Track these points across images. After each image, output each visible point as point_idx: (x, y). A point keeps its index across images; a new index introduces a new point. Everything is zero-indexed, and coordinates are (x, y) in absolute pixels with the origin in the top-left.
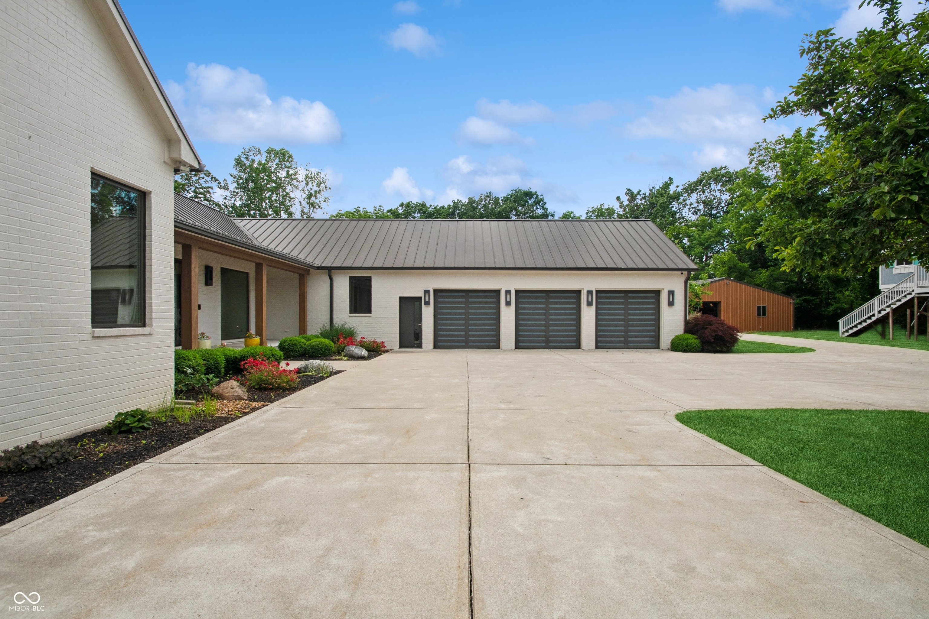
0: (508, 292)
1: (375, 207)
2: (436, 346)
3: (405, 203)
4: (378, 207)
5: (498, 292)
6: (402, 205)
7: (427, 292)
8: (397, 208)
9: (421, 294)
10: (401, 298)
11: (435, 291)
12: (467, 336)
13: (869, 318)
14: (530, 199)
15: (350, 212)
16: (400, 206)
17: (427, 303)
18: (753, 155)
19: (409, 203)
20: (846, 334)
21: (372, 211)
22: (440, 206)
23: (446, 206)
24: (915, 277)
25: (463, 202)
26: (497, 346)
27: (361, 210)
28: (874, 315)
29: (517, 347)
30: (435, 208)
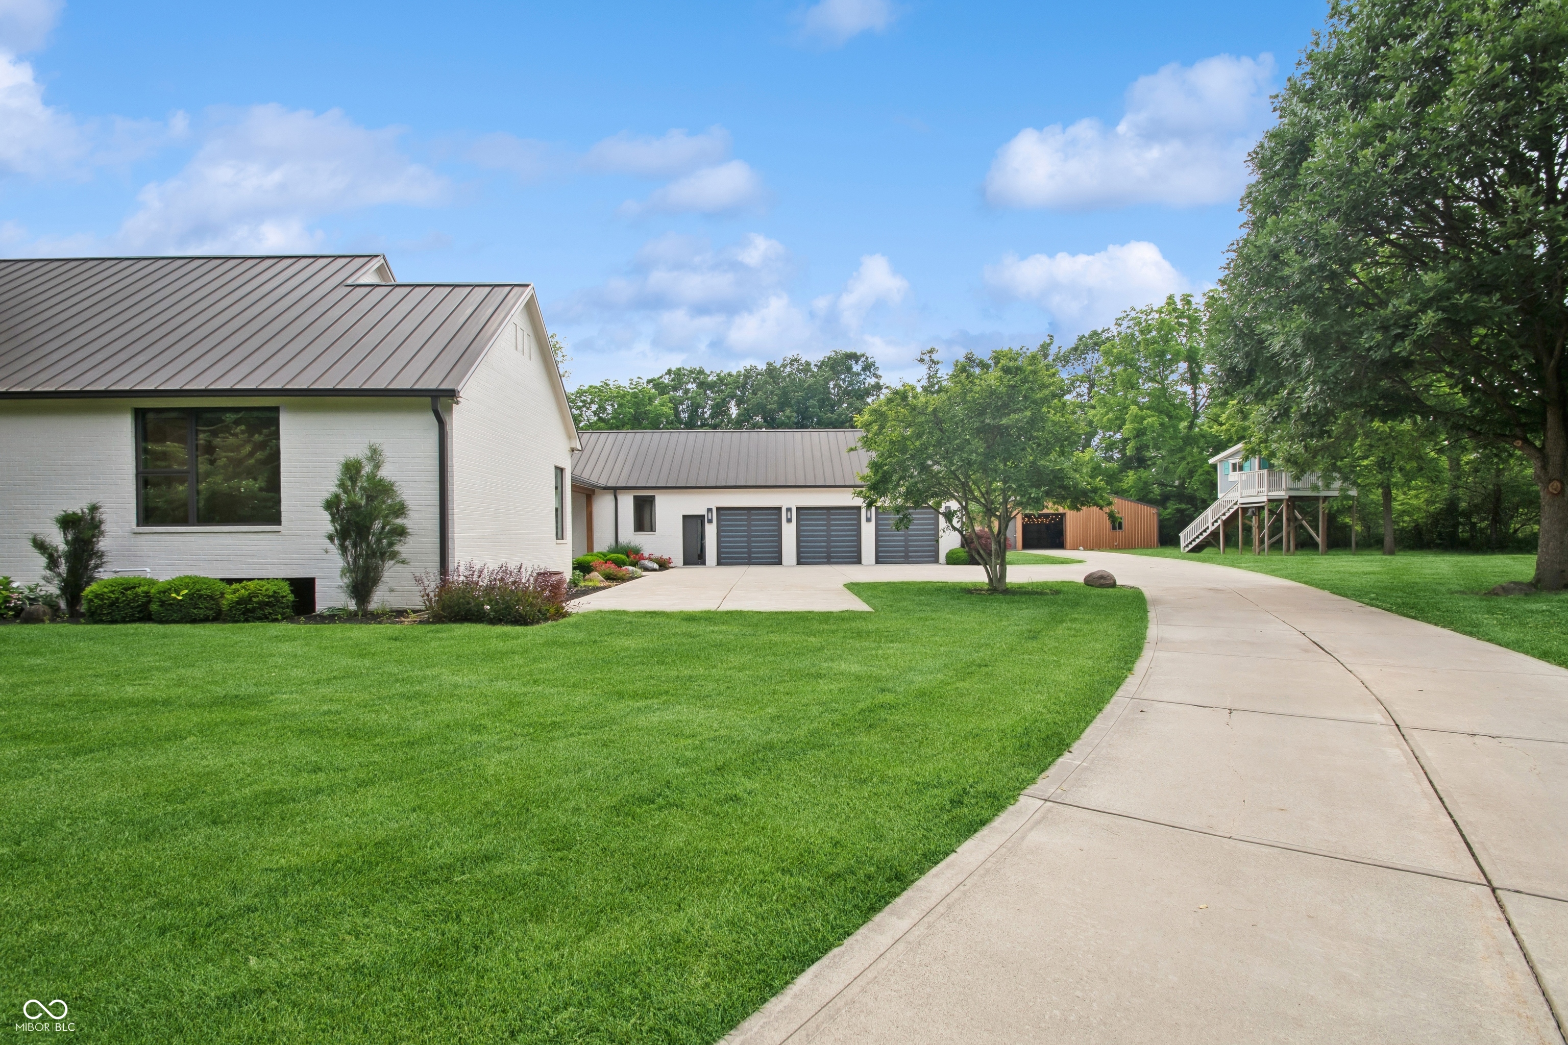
0: (789, 510)
1: (631, 380)
2: (719, 563)
3: (674, 369)
4: (635, 380)
5: (779, 509)
6: (669, 372)
7: (710, 510)
8: (661, 377)
9: (704, 512)
10: (685, 517)
11: (718, 509)
12: (749, 553)
13: (1205, 531)
14: (857, 362)
15: (595, 388)
16: (666, 374)
17: (710, 521)
18: (1120, 325)
19: (679, 369)
20: (1187, 549)
21: (627, 385)
22: (726, 372)
23: (734, 373)
24: (1239, 485)
25: (759, 368)
26: (779, 562)
27: (610, 383)
28: (1208, 528)
29: (799, 563)
30: (718, 375)
